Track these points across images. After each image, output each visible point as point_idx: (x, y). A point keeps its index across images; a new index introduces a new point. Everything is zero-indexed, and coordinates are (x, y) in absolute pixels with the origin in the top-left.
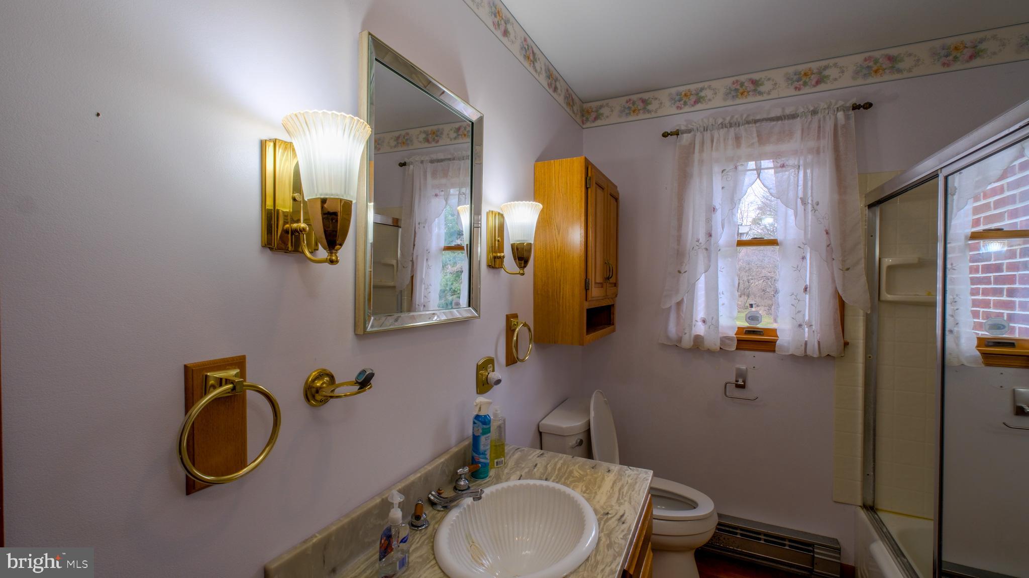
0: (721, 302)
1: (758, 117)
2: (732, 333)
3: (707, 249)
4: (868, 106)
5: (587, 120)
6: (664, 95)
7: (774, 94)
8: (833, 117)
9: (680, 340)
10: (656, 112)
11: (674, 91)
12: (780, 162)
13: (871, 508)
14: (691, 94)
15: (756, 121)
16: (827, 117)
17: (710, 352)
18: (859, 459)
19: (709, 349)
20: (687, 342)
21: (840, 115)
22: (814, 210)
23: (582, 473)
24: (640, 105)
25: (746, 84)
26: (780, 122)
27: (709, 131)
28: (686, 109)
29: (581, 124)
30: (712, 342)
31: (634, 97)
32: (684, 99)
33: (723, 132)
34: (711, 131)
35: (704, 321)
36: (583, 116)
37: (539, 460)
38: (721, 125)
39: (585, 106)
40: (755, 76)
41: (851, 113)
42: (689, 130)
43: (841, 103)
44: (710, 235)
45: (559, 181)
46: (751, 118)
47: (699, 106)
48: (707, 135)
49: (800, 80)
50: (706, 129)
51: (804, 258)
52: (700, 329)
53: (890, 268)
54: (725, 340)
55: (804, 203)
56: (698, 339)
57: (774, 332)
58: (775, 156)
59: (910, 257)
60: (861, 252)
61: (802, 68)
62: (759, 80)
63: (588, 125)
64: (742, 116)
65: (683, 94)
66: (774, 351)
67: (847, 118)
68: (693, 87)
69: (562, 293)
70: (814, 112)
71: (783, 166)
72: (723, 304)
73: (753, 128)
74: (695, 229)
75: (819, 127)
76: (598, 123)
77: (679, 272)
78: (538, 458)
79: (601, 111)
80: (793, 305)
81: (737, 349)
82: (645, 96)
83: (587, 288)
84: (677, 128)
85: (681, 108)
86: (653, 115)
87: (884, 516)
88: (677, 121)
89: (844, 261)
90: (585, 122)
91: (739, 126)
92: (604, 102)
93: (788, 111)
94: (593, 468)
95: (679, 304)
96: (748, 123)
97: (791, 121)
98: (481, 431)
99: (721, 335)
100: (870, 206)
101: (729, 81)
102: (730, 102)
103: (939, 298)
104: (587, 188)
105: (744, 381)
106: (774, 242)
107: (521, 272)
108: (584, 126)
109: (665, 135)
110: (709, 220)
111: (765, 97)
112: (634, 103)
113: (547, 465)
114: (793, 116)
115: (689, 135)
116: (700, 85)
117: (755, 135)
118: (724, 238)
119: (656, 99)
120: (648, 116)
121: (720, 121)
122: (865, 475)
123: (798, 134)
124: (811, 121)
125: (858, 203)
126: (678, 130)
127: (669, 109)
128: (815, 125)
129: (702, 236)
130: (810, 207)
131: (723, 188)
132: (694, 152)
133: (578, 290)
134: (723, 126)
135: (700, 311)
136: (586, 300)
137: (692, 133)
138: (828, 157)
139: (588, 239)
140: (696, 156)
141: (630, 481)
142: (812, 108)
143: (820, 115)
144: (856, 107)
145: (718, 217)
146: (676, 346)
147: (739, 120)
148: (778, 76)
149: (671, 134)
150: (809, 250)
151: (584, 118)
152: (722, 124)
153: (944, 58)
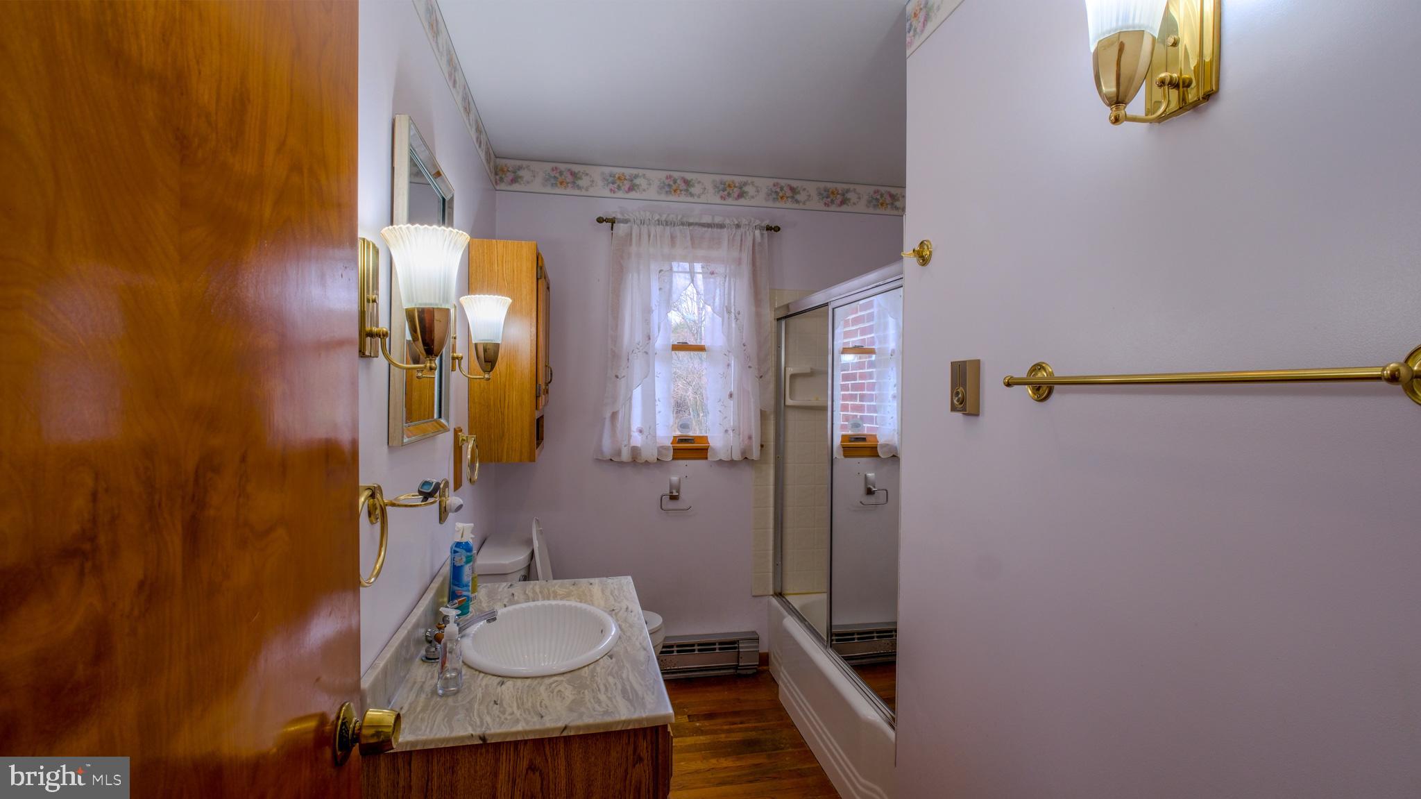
0: (658, 409)
1: (691, 221)
2: (668, 443)
3: (646, 353)
4: (777, 229)
5: (501, 180)
6: (596, 173)
7: (703, 199)
8: (752, 234)
9: (619, 453)
10: (587, 190)
11: (607, 170)
12: (712, 267)
13: (780, 595)
14: (625, 179)
15: (690, 224)
16: (748, 233)
17: (647, 463)
18: (771, 552)
19: (646, 461)
20: (626, 456)
21: (757, 232)
22: (737, 319)
23: (567, 590)
24: (569, 178)
25: (678, 181)
26: (710, 229)
27: (646, 226)
28: (620, 194)
29: (494, 183)
30: (650, 454)
31: (562, 167)
32: (618, 182)
33: (659, 228)
34: (648, 225)
35: (641, 431)
36: (496, 174)
37: (512, 590)
38: (657, 222)
39: (498, 160)
40: (689, 176)
41: (765, 232)
42: (626, 220)
43: (758, 222)
44: (650, 339)
45: (503, 266)
46: (685, 220)
47: (632, 195)
48: (644, 229)
49: (726, 190)
50: (642, 223)
51: (729, 365)
52: (637, 440)
53: (793, 376)
54: (661, 449)
55: (729, 312)
56: (635, 451)
57: (705, 439)
58: (706, 260)
59: (805, 368)
60: (772, 360)
61: (727, 178)
62: (690, 181)
63: (502, 186)
64: (677, 216)
65: (617, 176)
66: (707, 458)
67: (762, 235)
68: (628, 172)
69: (507, 402)
70: (738, 226)
71: (712, 273)
72: (660, 412)
73: (687, 230)
74: (630, 332)
75: (741, 240)
76: (516, 187)
77: (617, 377)
78: (510, 589)
79: (521, 173)
80: (720, 411)
81: (673, 459)
82: (576, 168)
83: (537, 397)
84: (614, 216)
85: (614, 192)
86: (584, 193)
87: (789, 598)
88: (610, 208)
89: (759, 370)
90: (498, 182)
91: (674, 226)
92: (525, 163)
93: (718, 220)
94: (574, 585)
95: (614, 415)
96: (683, 224)
97: (719, 230)
98: (464, 560)
99: (658, 445)
100: (778, 319)
101: (662, 175)
102: (663, 197)
103: (830, 403)
104: (537, 279)
105: (678, 492)
106: (701, 349)
107: (487, 376)
108: (498, 188)
109: (600, 220)
110: (647, 322)
111: (696, 199)
112: (561, 173)
114: (721, 226)
115: (626, 225)
116: (634, 172)
117: (689, 238)
118: (660, 342)
119: (587, 174)
120: (577, 192)
121: (657, 217)
122: (775, 565)
123: (725, 243)
124: (735, 234)
125: (769, 316)
126: (614, 218)
127: (601, 190)
128: (738, 238)
129: (639, 337)
130: (733, 315)
131: (660, 289)
132: (631, 245)
133: (528, 398)
134: (659, 222)
135: (636, 422)
136: (537, 409)
137: (629, 224)
138: (746, 269)
139: (539, 338)
140: (634, 249)
141: (616, 587)
142: (736, 222)
143: (742, 230)
144: (769, 228)
145: (655, 317)
146: (613, 462)
147: (675, 220)
148: (707, 180)
149: (607, 220)
150: (733, 358)
151: (498, 177)
152: (658, 220)
153: (825, 199)
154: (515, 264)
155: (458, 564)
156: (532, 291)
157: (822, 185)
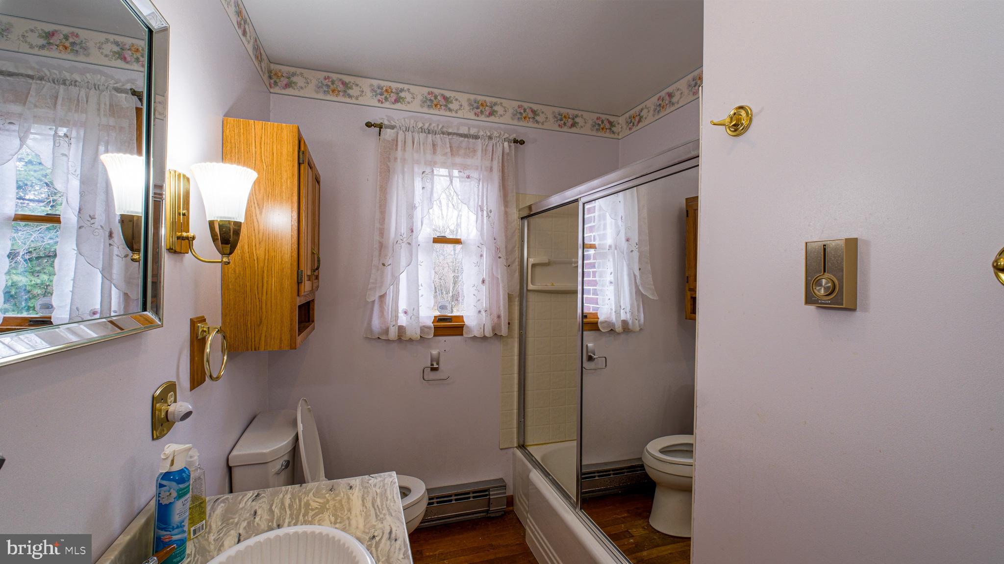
0: (420, 293)
1: (450, 131)
2: (429, 323)
3: (409, 244)
4: (522, 142)
5: (276, 83)
6: (365, 84)
7: (460, 114)
8: (501, 145)
9: (386, 331)
10: (357, 98)
11: (375, 83)
12: (467, 172)
13: (522, 446)
14: (392, 92)
15: (449, 134)
16: (498, 144)
17: (411, 340)
18: (515, 411)
19: (410, 338)
20: (393, 334)
21: (506, 144)
22: (488, 216)
23: (321, 501)
24: (341, 87)
25: (439, 97)
26: (466, 139)
27: (410, 132)
28: (387, 105)
29: (269, 87)
30: (413, 332)
31: (334, 76)
32: (385, 94)
33: (423, 135)
34: (412, 132)
35: (406, 313)
36: (270, 77)
38: (420, 130)
39: (272, 66)
40: (447, 94)
41: (512, 144)
42: (392, 126)
43: (506, 135)
44: (412, 231)
45: (261, 148)
46: (445, 130)
47: (398, 106)
48: (409, 135)
49: (479, 108)
50: (407, 129)
51: (481, 256)
52: (403, 320)
53: (534, 265)
54: (423, 329)
55: (482, 211)
56: (401, 329)
57: (460, 318)
58: (463, 167)
59: (543, 259)
60: (517, 253)
61: (480, 98)
62: (448, 98)
63: (276, 90)
64: (438, 125)
65: (384, 89)
66: (462, 335)
67: (510, 146)
68: (394, 86)
69: (265, 288)
70: (490, 138)
71: (468, 177)
72: (422, 296)
73: (447, 138)
74: (396, 224)
75: (493, 151)
76: (289, 91)
77: (384, 265)
79: (294, 79)
80: (474, 295)
81: (435, 335)
82: (347, 79)
83: (299, 283)
84: (381, 121)
85: (382, 103)
86: (354, 101)
87: (531, 449)
88: (377, 116)
89: (507, 259)
90: (273, 85)
91: (435, 134)
92: (299, 71)
93: (473, 131)
94: (331, 490)
95: (382, 297)
96: (443, 133)
97: (474, 140)
98: (174, 494)
99: (421, 325)
100: (522, 218)
101: (426, 90)
102: (425, 110)
104: (299, 164)
105: (438, 364)
106: (457, 241)
107: (225, 259)
108: (272, 90)
109: (369, 125)
110: (411, 217)
111: (454, 114)
112: (333, 82)
113: (272, 505)
114: (476, 137)
115: (393, 131)
116: (401, 86)
117: (448, 145)
118: (425, 233)
119: (357, 85)
120: (348, 100)
121: (420, 125)
122: (519, 422)
123: (479, 153)
124: (487, 144)
125: (515, 215)
126: (382, 123)
127: (369, 99)
128: (490, 148)
129: (404, 229)
130: (485, 212)
131: (423, 188)
132: (397, 149)
133: (289, 283)
134: (422, 130)
135: (402, 305)
136: (298, 295)
137: (395, 130)
138: (496, 175)
139: (301, 224)
140: (399, 153)
142: (489, 134)
143: (494, 141)
144: (515, 141)
145: (418, 213)
146: (381, 339)
147: (436, 129)
148: (463, 98)
149: (375, 125)
150: (485, 249)
151: (272, 81)
152: (421, 128)
153: (559, 121)
154: (275, 147)
155: (165, 502)
156: (293, 175)
157: (557, 110)
